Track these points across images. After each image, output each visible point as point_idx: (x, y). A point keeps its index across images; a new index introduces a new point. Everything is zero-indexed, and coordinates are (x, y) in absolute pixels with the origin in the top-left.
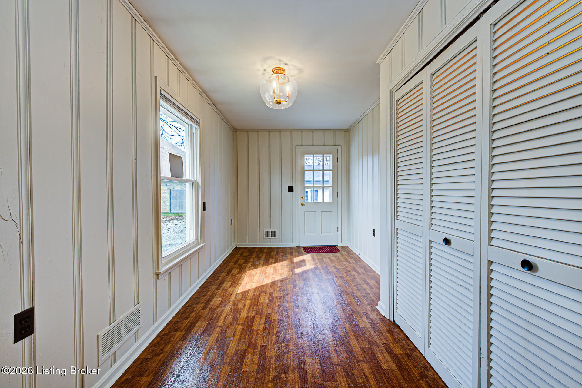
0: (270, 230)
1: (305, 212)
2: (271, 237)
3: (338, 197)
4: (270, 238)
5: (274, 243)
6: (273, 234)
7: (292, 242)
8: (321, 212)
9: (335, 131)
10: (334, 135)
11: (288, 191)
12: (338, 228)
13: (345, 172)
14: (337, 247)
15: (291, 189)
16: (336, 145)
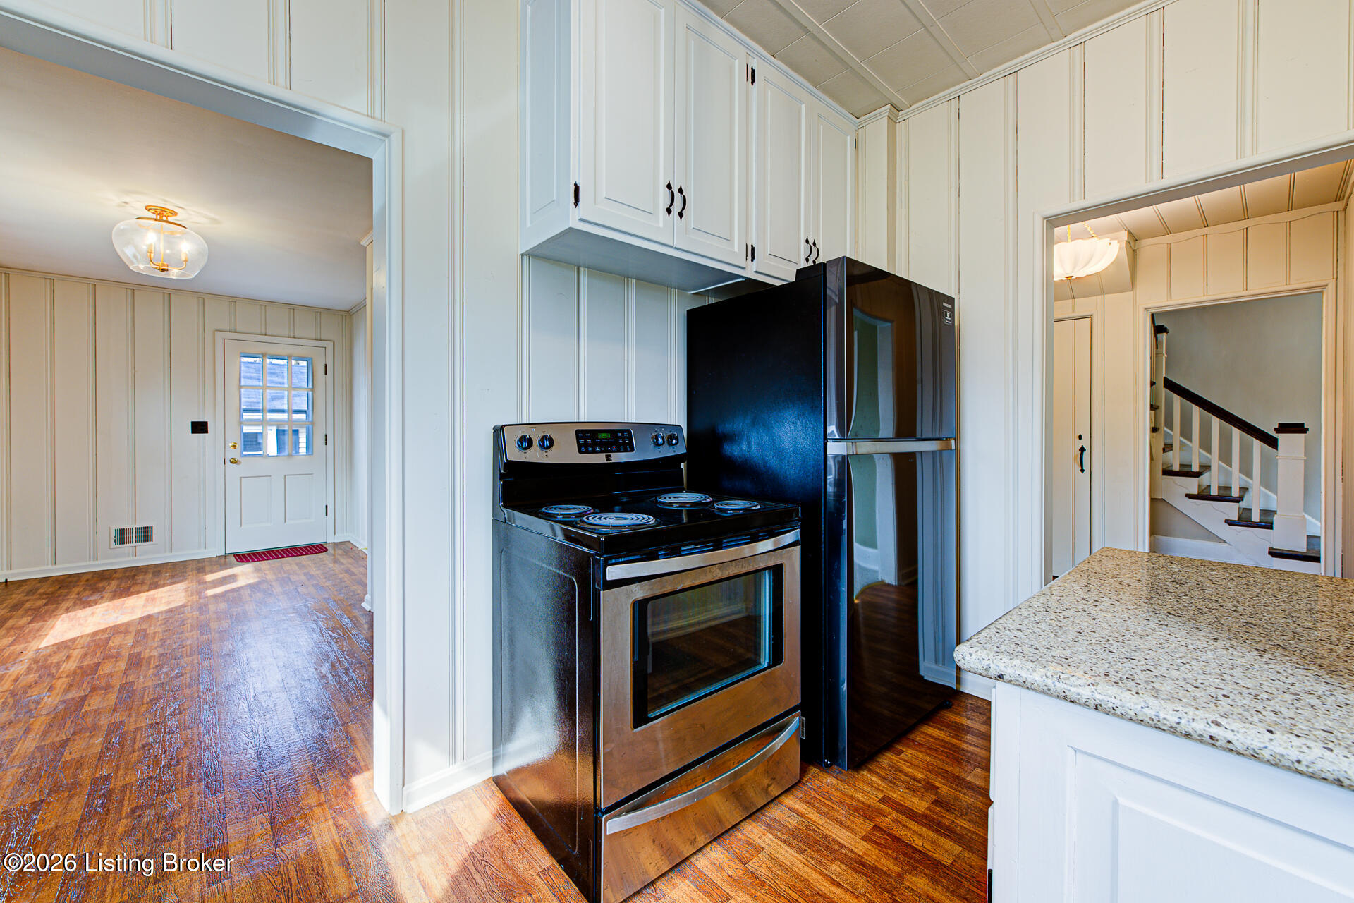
0: (134, 526)
1: (241, 478)
2: (137, 542)
3: (326, 444)
4: (134, 544)
5: (144, 555)
6: (145, 534)
7: (203, 545)
8: (285, 476)
9: (319, 312)
10: (316, 319)
11: (193, 432)
12: (327, 506)
13: (342, 395)
14: (324, 545)
15: (199, 428)
16: (321, 340)
